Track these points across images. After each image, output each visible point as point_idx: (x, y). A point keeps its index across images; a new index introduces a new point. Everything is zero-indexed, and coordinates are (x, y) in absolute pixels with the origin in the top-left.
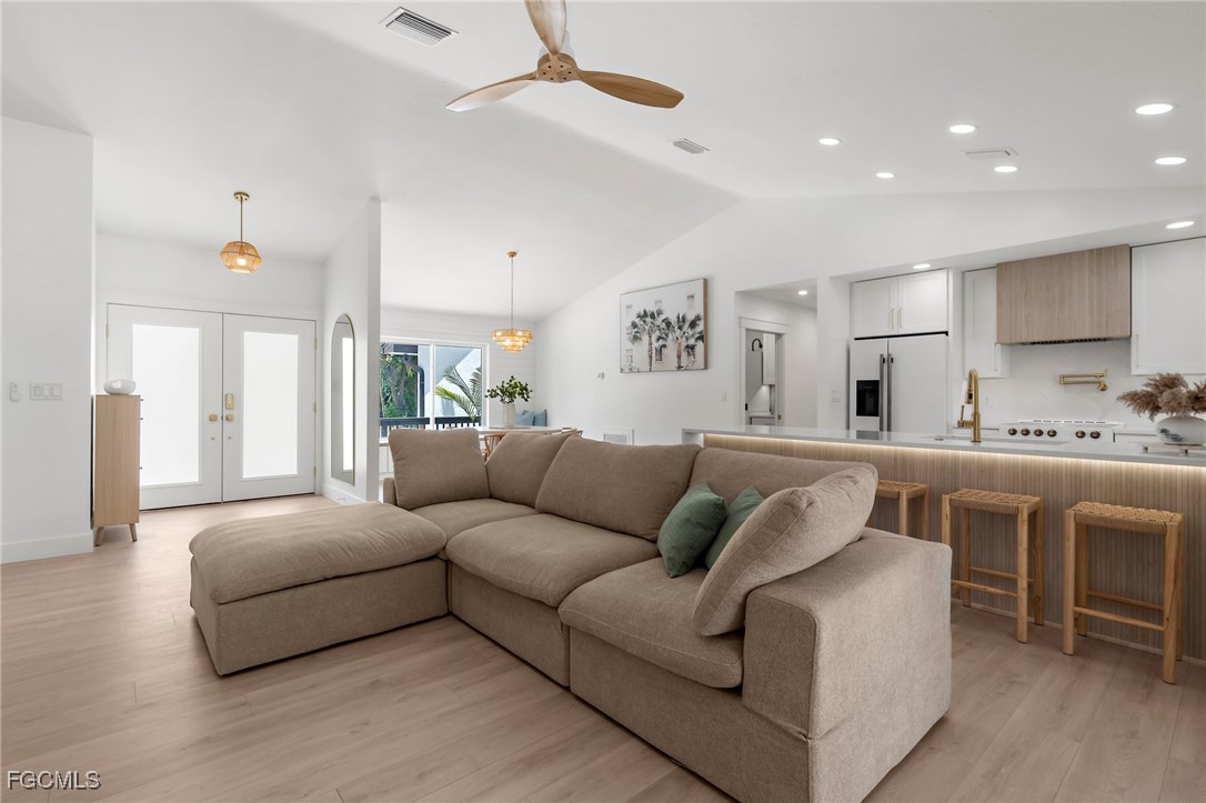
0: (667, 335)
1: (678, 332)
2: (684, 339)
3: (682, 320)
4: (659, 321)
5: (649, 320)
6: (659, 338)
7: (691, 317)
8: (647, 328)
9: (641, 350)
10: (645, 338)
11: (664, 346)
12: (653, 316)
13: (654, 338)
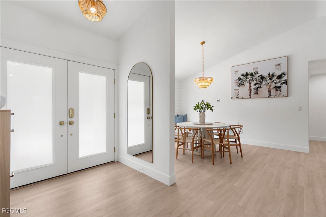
0: (261, 83)
1: (269, 81)
2: (273, 83)
3: (271, 76)
4: (256, 76)
5: (249, 76)
6: (256, 84)
7: (278, 73)
8: (248, 80)
9: (244, 90)
10: (247, 84)
11: (260, 87)
12: (252, 74)
13: (252, 84)
